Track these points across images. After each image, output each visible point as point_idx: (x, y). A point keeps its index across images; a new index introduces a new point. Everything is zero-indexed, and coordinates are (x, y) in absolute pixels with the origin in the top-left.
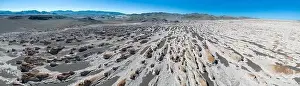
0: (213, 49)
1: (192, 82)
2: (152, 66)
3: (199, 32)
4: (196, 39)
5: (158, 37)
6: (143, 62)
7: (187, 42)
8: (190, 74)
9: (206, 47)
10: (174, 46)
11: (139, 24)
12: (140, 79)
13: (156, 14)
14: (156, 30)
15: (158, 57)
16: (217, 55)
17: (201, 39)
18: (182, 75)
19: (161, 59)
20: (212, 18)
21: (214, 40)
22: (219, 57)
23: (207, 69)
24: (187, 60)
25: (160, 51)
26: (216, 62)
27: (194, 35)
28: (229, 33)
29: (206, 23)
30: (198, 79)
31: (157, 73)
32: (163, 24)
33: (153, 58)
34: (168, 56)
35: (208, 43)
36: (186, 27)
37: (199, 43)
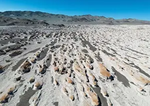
0: (108, 62)
1: (81, 94)
2: (32, 81)
3: (91, 41)
4: (88, 48)
5: (37, 45)
6: (18, 79)
7: (75, 52)
8: (78, 86)
9: (100, 60)
10: (59, 56)
11: (4, 27)
12: (16, 100)
13: (31, 13)
14: (34, 36)
15: (39, 70)
16: (114, 70)
17: (94, 49)
18: (70, 87)
19: (43, 72)
20: (111, 22)
21: (111, 52)
22: (116, 73)
23: (100, 84)
24: (75, 72)
25: (41, 63)
26: (112, 78)
27: (85, 43)
28: (135, 45)
29: (102, 28)
30: (87, 92)
31: (40, 87)
32: (42, 29)
33: (32, 71)
34: (52, 68)
35: (102, 55)
36: (74, 34)
37: (90, 53)
